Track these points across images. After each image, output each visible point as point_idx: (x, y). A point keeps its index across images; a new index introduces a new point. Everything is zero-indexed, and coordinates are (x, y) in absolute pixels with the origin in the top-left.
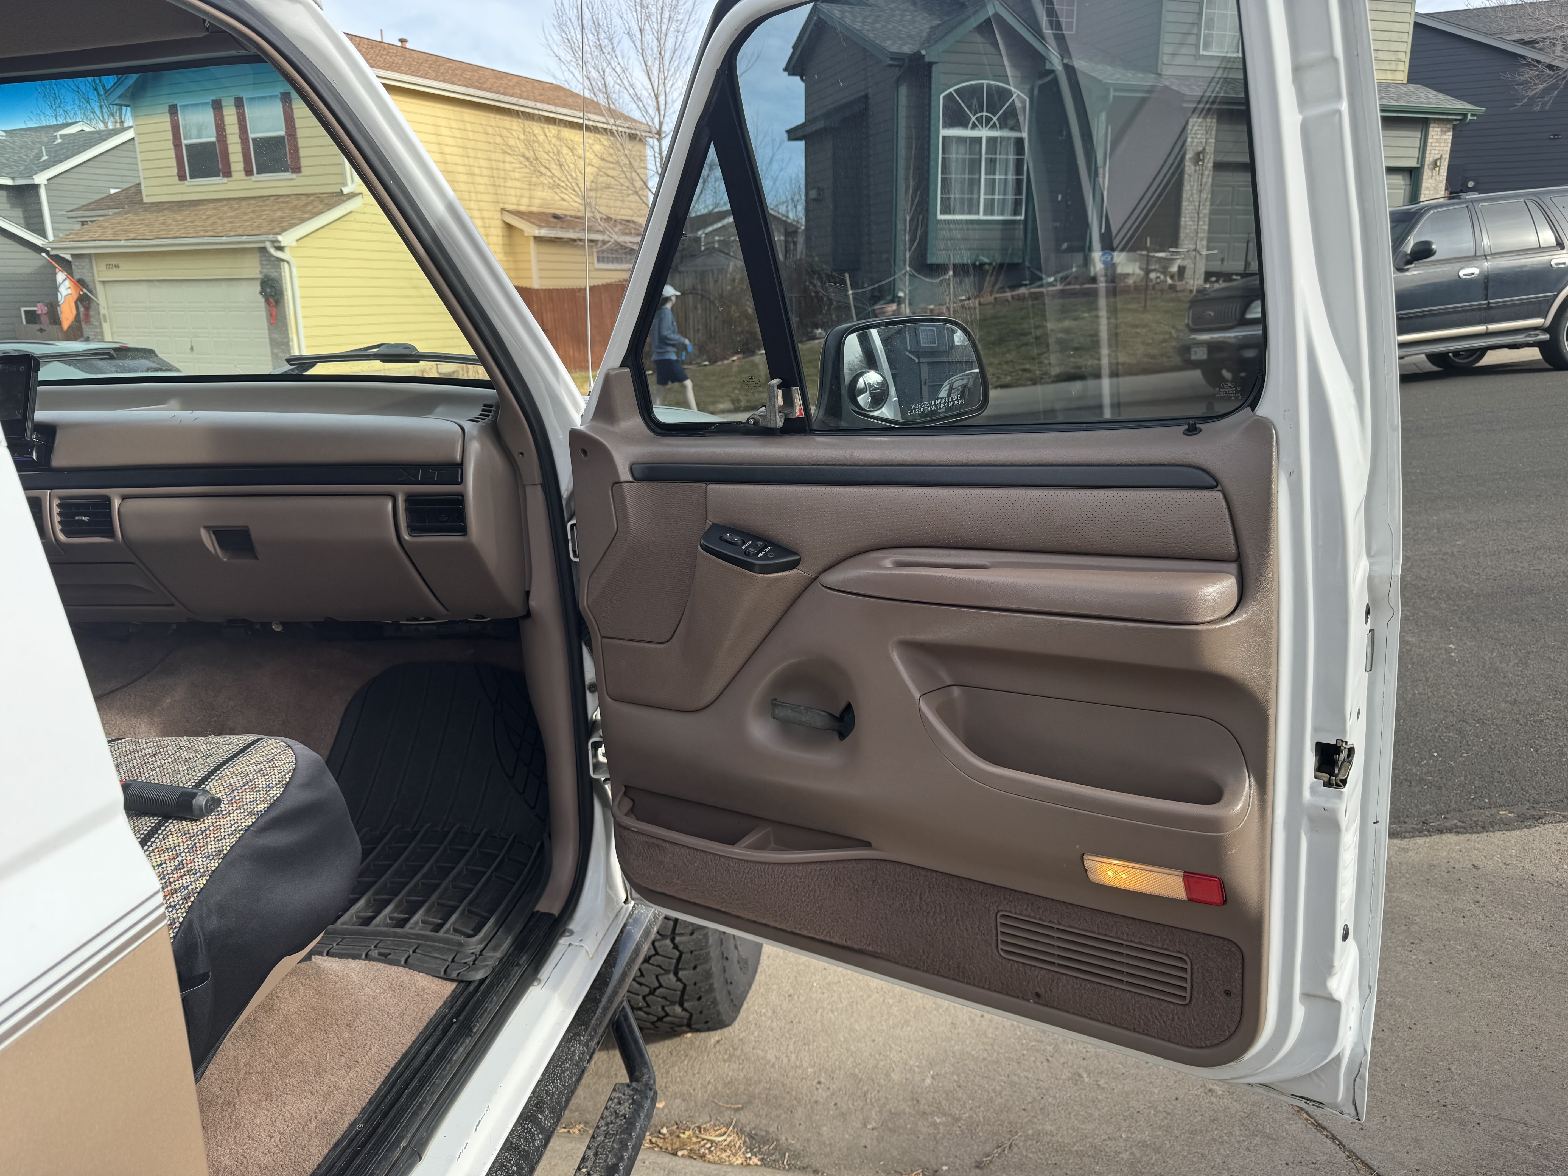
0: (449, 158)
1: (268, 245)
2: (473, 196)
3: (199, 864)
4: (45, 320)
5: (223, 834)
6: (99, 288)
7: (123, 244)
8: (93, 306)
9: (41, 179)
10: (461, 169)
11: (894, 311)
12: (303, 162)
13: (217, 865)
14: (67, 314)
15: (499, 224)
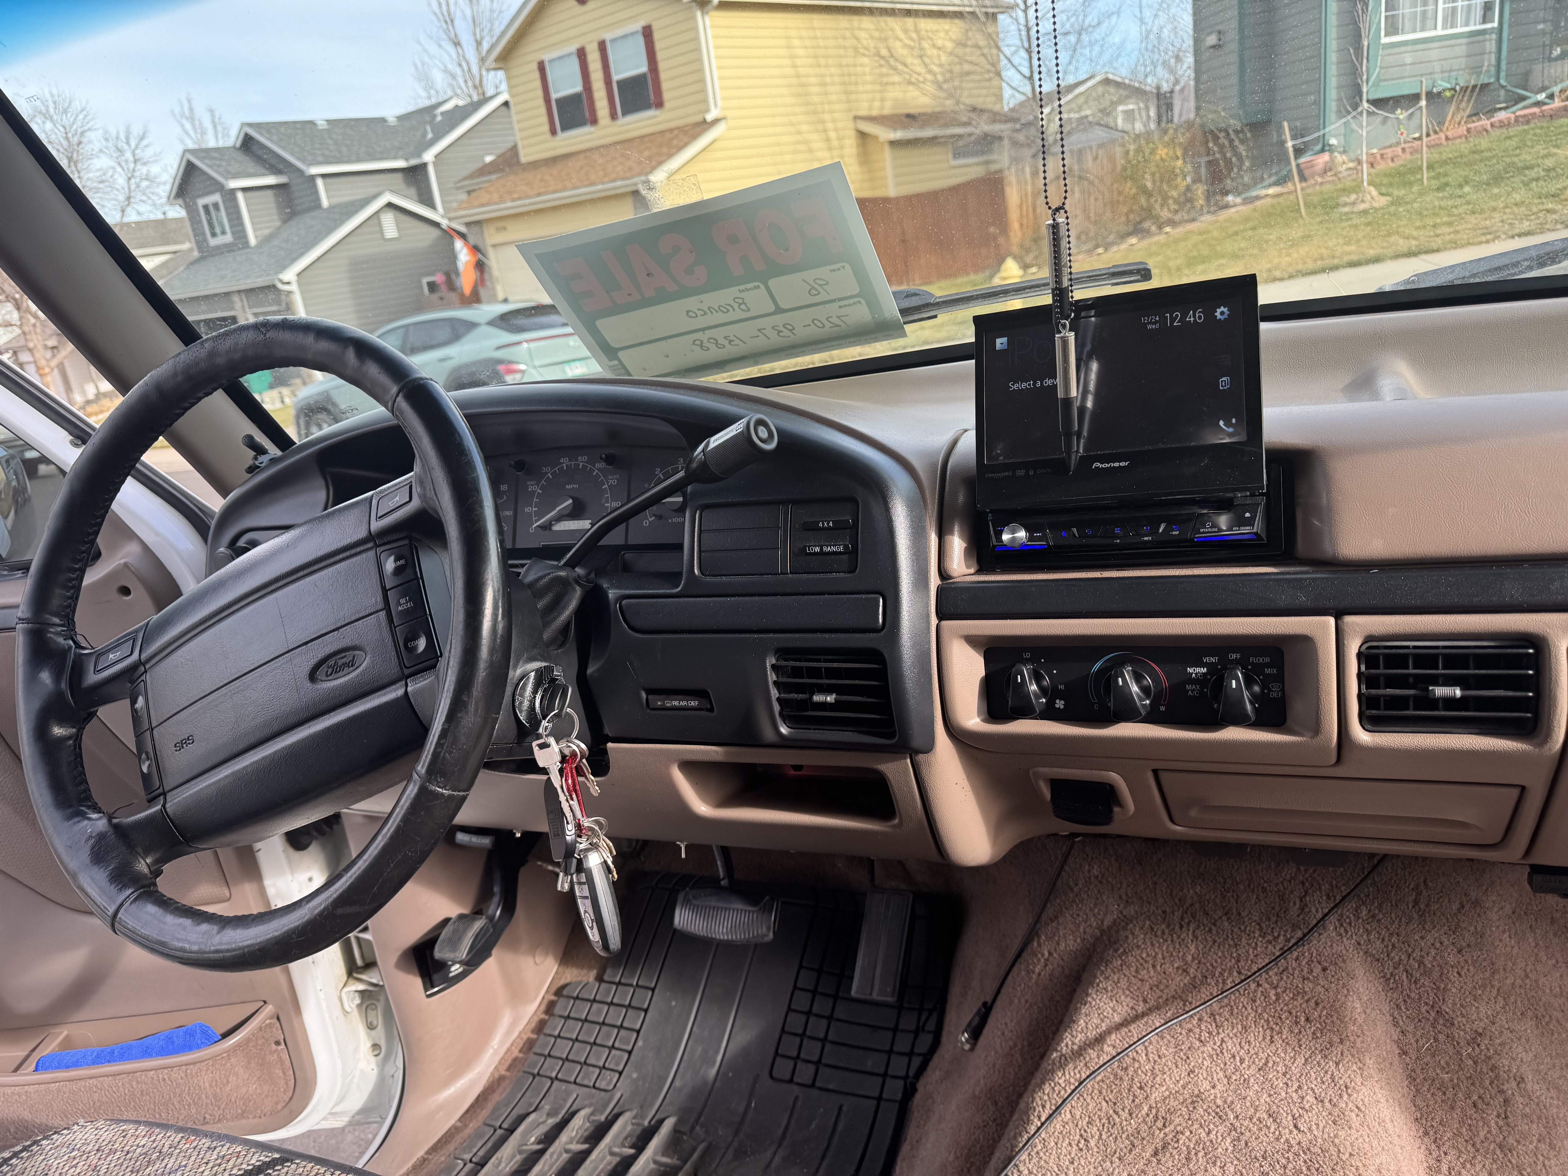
0: (802, 71)
1: (640, 187)
2: (826, 107)
4: (444, 288)
6: (491, 252)
7: (509, 206)
8: (487, 269)
9: (428, 157)
10: (813, 80)
11: (1326, 163)
12: (666, 96)
14: (466, 280)
15: (852, 133)
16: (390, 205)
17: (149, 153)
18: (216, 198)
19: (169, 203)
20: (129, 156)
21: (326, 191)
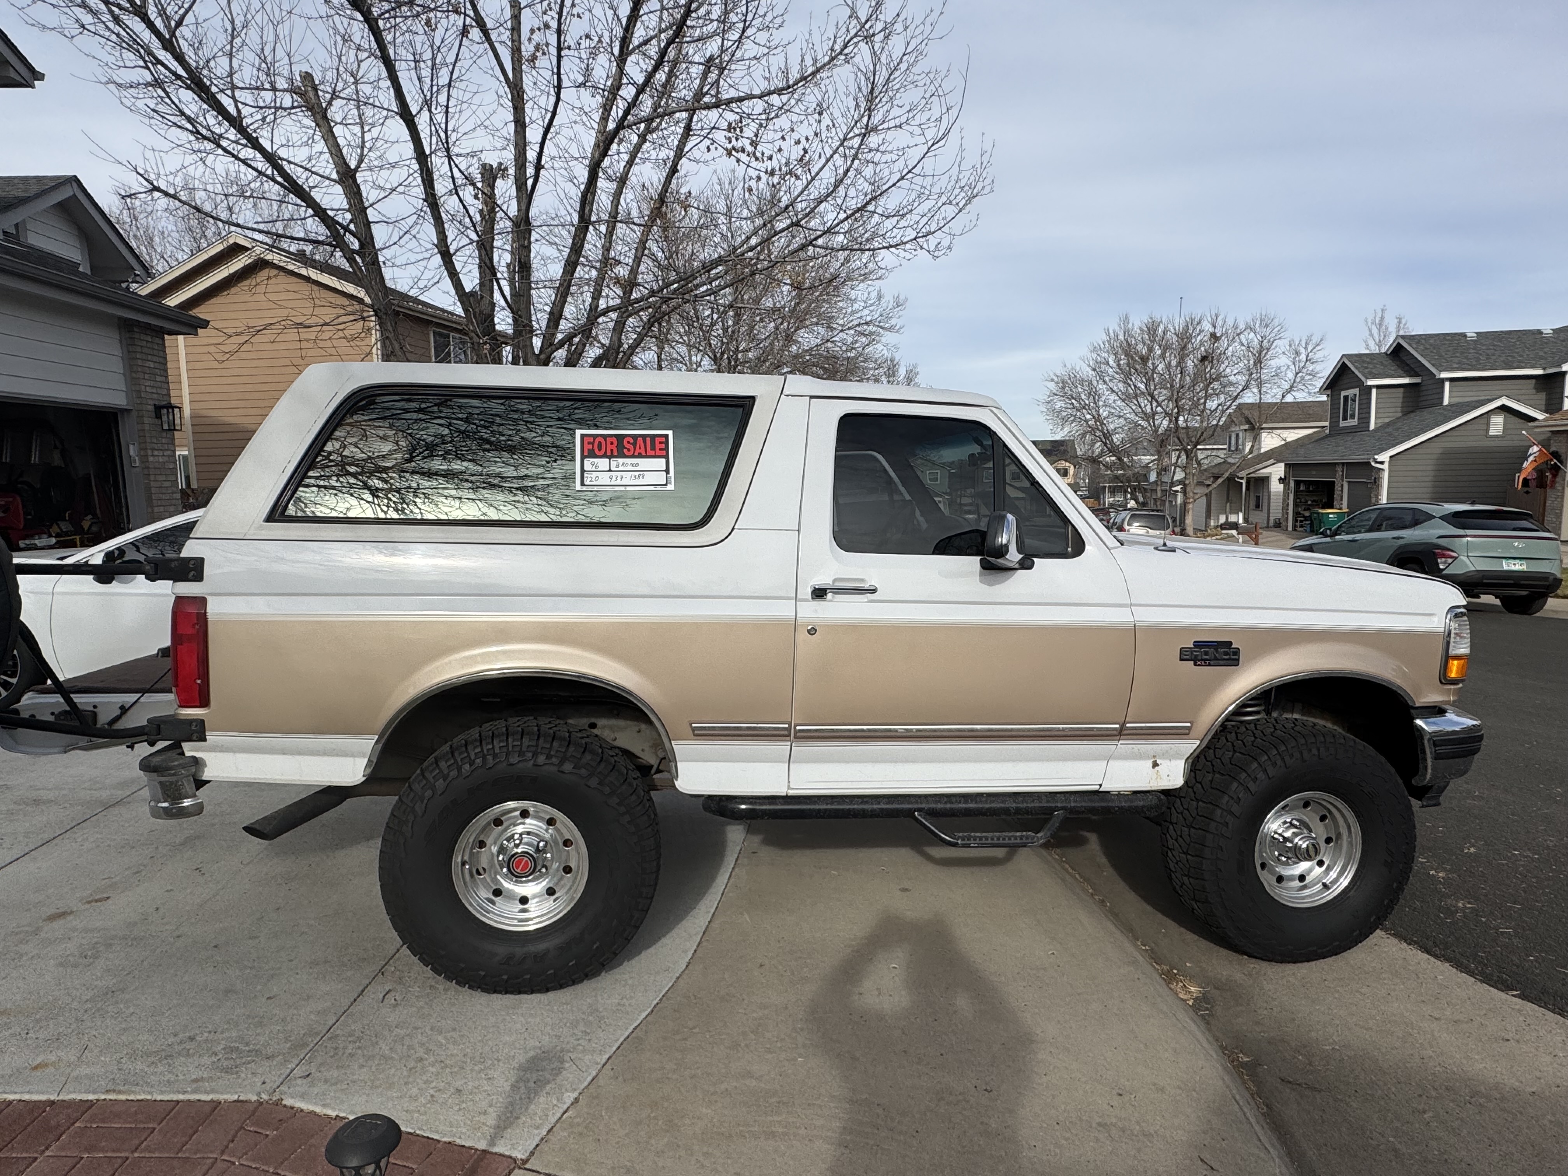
16: (1504, 408)
17: (1319, 355)
18: (1356, 391)
19: (1321, 391)
20: (1303, 357)
21: (1450, 392)
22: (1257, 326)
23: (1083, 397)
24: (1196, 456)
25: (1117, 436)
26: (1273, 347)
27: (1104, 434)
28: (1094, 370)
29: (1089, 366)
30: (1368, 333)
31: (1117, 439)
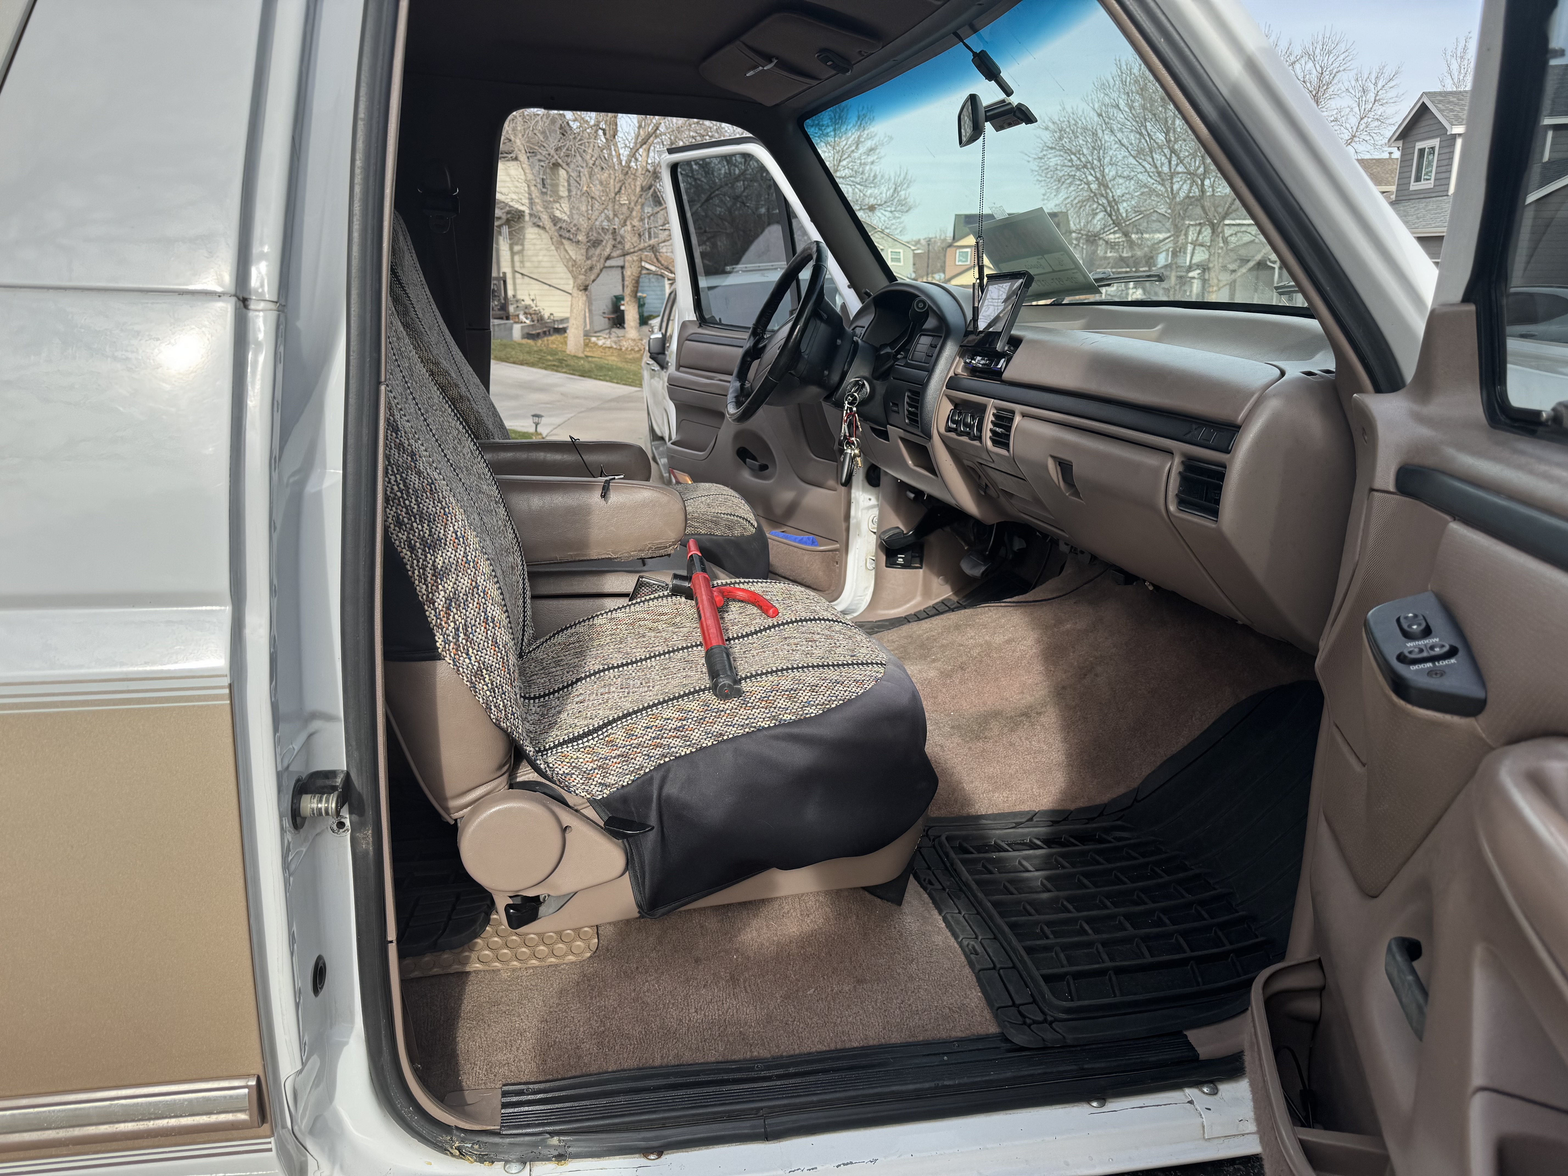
3: (696, 735)
5: (734, 722)
13: (710, 744)
17: (1391, 94)
18: (1436, 142)
19: (1389, 143)
20: (1371, 96)
21: (1553, 144)
22: (1318, 51)
23: (1085, 151)
24: (1223, 232)
25: (1125, 204)
26: (1335, 81)
27: (1109, 202)
28: (1100, 115)
29: (1094, 109)
30: (1446, 68)
31: (1123, 207)
